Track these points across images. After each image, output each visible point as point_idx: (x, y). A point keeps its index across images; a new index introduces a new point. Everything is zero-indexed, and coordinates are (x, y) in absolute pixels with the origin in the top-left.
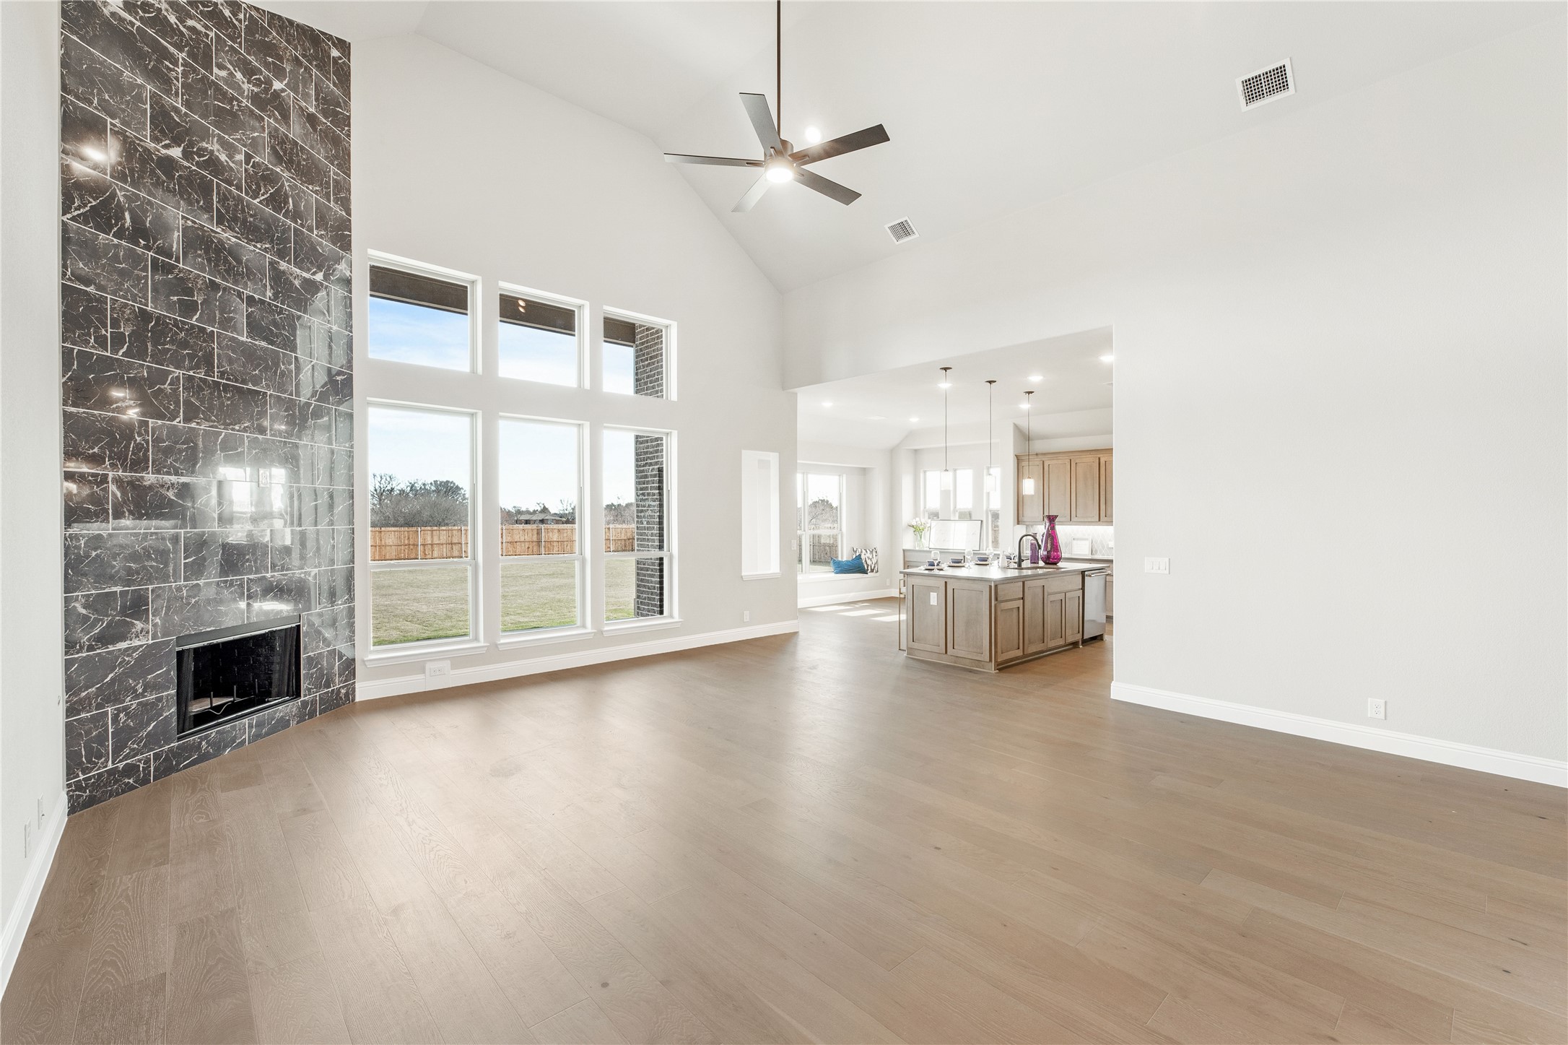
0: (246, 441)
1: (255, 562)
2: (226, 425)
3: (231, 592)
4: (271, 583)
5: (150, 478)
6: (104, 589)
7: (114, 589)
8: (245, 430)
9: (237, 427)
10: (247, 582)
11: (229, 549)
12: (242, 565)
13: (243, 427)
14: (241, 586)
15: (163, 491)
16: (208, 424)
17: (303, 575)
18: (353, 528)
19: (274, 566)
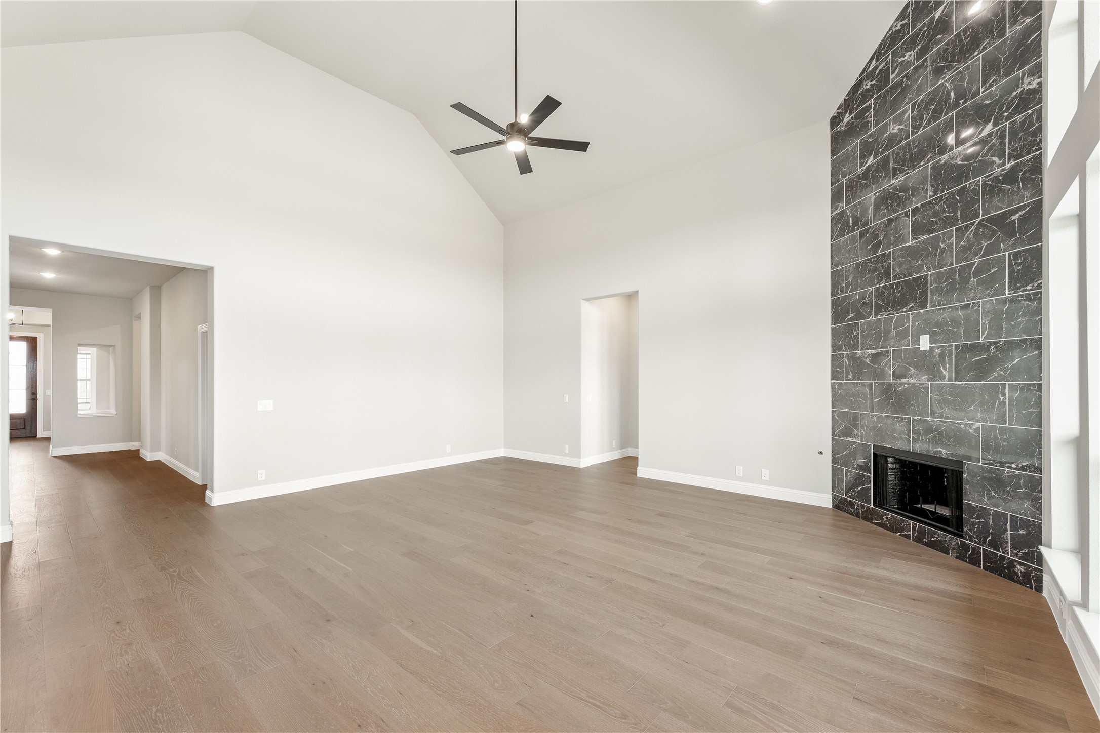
0: (911, 317)
1: (918, 407)
2: (897, 311)
3: (901, 426)
4: (932, 426)
5: (859, 353)
6: (843, 409)
7: (847, 410)
8: (910, 310)
9: (905, 310)
10: (912, 421)
11: (899, 396)
12: (909, 408)
13: (908, 308)
14: (908, 422)
15: (864, 359)
16: (886, 314)
17: (962, 426)
18: (1040, 385)
19: (933, 414)
